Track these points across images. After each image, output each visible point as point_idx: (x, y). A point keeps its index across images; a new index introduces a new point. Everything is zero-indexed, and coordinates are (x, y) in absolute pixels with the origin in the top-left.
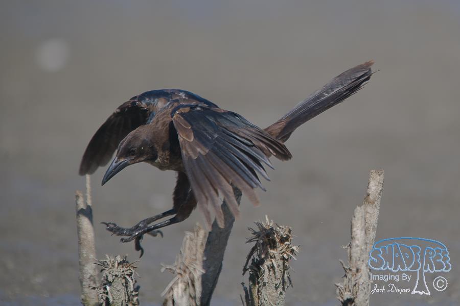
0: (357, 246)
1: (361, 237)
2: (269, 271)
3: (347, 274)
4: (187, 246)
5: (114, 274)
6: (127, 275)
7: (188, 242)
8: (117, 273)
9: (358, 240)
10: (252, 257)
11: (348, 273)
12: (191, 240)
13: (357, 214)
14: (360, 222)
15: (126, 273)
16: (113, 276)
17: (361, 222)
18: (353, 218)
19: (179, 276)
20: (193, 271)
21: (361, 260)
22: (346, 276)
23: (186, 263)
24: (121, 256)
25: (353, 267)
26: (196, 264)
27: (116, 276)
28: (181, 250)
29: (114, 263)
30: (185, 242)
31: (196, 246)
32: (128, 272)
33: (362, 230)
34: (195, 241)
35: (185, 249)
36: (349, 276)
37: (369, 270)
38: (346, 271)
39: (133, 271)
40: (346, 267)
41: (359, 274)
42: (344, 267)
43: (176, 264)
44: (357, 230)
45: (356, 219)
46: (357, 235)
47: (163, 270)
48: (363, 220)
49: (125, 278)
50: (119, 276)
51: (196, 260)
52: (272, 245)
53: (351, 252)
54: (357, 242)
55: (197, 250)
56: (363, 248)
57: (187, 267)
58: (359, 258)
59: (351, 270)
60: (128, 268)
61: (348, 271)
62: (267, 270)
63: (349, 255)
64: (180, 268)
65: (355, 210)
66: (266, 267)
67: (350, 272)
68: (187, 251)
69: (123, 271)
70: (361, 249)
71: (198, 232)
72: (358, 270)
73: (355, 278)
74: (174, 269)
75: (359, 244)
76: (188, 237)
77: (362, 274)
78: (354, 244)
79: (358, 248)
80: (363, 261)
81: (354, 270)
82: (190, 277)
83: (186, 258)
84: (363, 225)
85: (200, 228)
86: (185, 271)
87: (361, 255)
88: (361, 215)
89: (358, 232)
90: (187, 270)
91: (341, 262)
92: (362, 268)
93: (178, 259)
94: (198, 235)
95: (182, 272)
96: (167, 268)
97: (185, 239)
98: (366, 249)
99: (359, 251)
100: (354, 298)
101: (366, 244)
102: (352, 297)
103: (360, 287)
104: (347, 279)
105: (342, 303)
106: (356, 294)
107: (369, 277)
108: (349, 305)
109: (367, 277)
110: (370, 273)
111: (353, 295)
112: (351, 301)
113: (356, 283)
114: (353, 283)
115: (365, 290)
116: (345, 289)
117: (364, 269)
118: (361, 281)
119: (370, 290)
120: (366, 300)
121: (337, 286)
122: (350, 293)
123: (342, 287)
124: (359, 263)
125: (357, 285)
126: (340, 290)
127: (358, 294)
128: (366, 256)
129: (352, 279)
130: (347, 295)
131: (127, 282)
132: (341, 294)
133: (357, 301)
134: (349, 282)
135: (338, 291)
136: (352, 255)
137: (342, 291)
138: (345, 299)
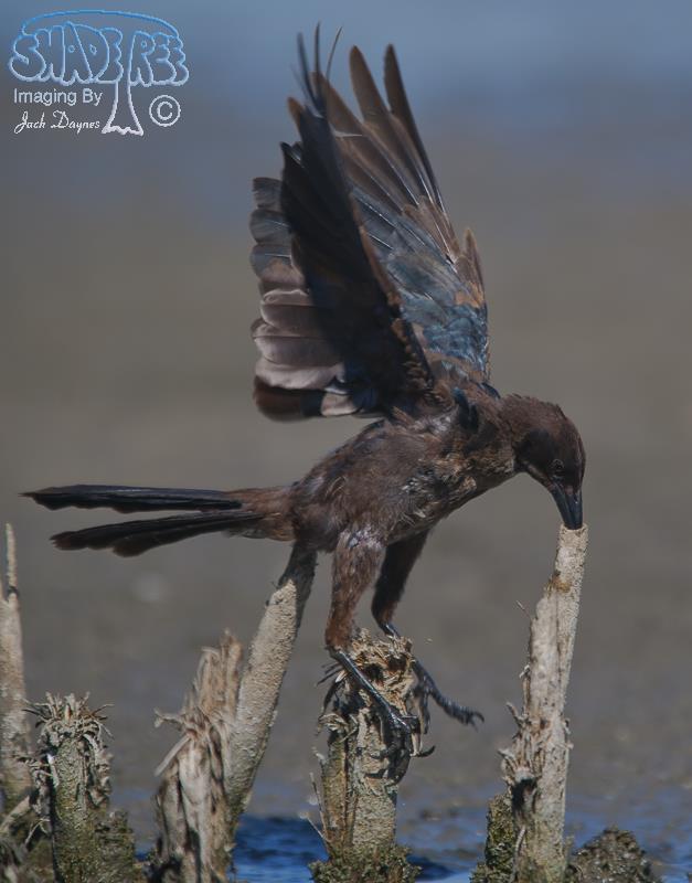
0: (542, 676)
1: (549, 658)
2: (369, 725)
3: (523, 731)
4: (207, 676)
5: (61, 731)
6: (88, 732)
7: (208, 667)
8: (68, 730)
9: (544, 664)
10: (334, 698)
11: (524, 729)
12: (214, 663)
13: (541, 612)
14: (547, 628)
15: (85, 729)
16: (60, 735)
17: (551, 628)
18: (535, 620)
19: (190, 735)
20: (218, 727)
21: (550, 703)
22: (520, 735)
23: (205, 710)
24: (76, 696)
25: (533, 717)
26: (225, 712)
27: (67, 735)
28: (195, 684)
29: (62, 709)
30: (203, 669)
31: (225, 674)
32: (90, 728)
33: (551, 644)
34: (222, 666)
35: (202, 681)
36: (526, 735)
37: (565, 724)
38: (520, 726)
39: (100, 725)
40: (520, 718)
41: (546, 732)
42: (516, 718)
43: (184, 712)
44: (542, 643)
45: (540, 621)
46: (541, 654)
47: (158, 723)
48: (554, 624)
49: (83, 739)
50: (73, 735)
51: (224, 702)
52: (374, 674)
53: (529, 690)
54: (542, 668)
55: (225, 684)
56: (553, 679)
57: (207, 718)
58: (546, 699)
59: (529, 723)
60: (90, 720)
61: (524, 725)
62: (363, 725)
63: (525, 693)
64: (192, 720)
65: (538, 606)
66: (361, 717)
67: (529, 729)
68: (207, 687)
69: (80, 726)
70: (550, 682)
71: (227, 648)
72: (543, 724)
73: (537, 739)
74: (181, 721)
75: (545, 672)
76: (208, 657)
77: (551, 731)
78: (536, 672)
79: (545, 680)
80: (553, 705)
81: (536, 722)
82: (211, 738)
83: (204, 701)
84: (553, 634)
85: (230, 641)
86: (202, 726)
87: (549, 693)
88: (550, 615)
89: (544, 648)
90: (206, 724)
91: (510, 708)
92: (552, 720)
93: (188, 702)
94: (227, 655)
95: (197, 728)
96: (166, 720)
97: (202, 662)
98: (560, 681)
99: (545, 687)
100: (537, 779)
101: (560, 671)
102: (533, 776)
103: (548, 757)
104: (523, 741)
105: (512, 789)
106: (541, 771)
107: (566, 737)
108: (526, 793)
109: (563, 736)
110: (567, 729)
111: (534, 773)
112: (529, 784)
113: (540, 749)
114: (535, 749)
115: (558, 763)
116: (519, 761)
117: (556, 721)
118: (550, 745)
119: (567, 762)
120: (560, 783)
121: (503, 756)
122: (528, 769)
123: (513, 756)
124: (546, 709)
125: (542, 753)
126: (508, 763)
127: (544, 769)
128: (559, 696)
129: (533, 741)
130: (522, 773)
131: (87, 747)
132: (511, 770)
133: (541, 784)
134: (525, 747)
135: (504, 765)
136: (532, 693)
137: (512, 764)
138: (518, 780)
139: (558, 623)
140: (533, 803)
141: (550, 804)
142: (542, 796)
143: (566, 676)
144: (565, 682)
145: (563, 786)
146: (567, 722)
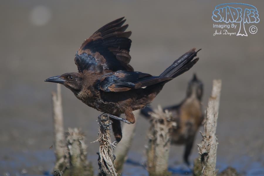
0: (210, 123)
1: (212, 118)
3: (204, 139)
9: (210, 120)
14: (211, 110)
16: (72, 140)
18: (207, 108)
22: (203, 140)
24: (77, 129)
25: (207, 135)
29: (73, 133)
32: (81, 138)
33: (212, 114)
36: (205, 140)
37: (216, 137)
38: (203, 138)
39: (84, 138)
41: (211, 139)
42: (202, 135)
44: (210, 114)
45: (209, 108)
46: (209, 117)
48: (213, 109)
49: (79, 141)
50: (76, 140)
53: (206, 128)
58: (211, 130)
59: (206, 137)
61: (204, 137)
63: (205, 129)
65: (209, 104)
66: (158, 135)
67: (206, 139)
69: (78, 138)
70: (212, 125)
72: (210, 137)
75: (211, 123)
77: (212, 139)
78: (208, 122)
79: (210, 125)
80: (213, 132)
81: (208, 137)
84: (213, 112)
88: (212, 106)
91: (200, 132)
92: (212, 136)
98: (214, 125)
99: (211, 127)
100: (208, 153)
101: (215, 122)
102: (207, 152)
103: (211, 146)
104: (204, 142)
105: (201, 155)
106: (209, 151)
107: (217, 141)
108: (205, 157)
109: (215, 141)
110: (217, 139)
111: (207, 151)
112: (206, 154)
113: (209, 144)
114: (207, 144)
115: (214, 148)
116: (203, 147)
117: (214, 137)
118: (212, 143)
119: (217, 148)
120: (215, 154)
121: (199, 146)
122: (205, 150)
123: (201, 146)
124: (211, 133)
125: (210, 145)
126: (200, 148)
127: (210, 150)
128: (214, 129)
129: (207, 142)
130: (204, 151)
131: (80, 144)
132: (201, 150)
133: (209, 154)
134: (205, 144)
135: (199, 149)
136: (207, 128)
137: (201, 149)
138: (203, 153)
139: (214, 108)
140: (207, 160)
141: (212, 160)
142: (210, 158)
143: (216, 123)
144: (216, 125)
145: (215, 155)
146: (217, 137)
